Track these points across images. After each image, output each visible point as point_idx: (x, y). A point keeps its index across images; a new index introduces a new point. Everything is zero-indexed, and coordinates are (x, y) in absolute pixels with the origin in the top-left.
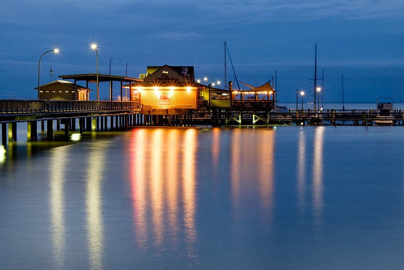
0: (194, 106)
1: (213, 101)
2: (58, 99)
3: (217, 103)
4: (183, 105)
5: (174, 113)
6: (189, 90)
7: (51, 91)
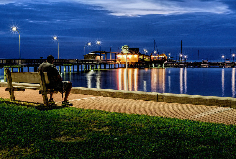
0: (137, 61)
1: (145, 60)
2: (90, 59)
3: (146, 60)
4: (134, 61)
5: (131, 63)
6: (136, 56)
7: (86, 57)
